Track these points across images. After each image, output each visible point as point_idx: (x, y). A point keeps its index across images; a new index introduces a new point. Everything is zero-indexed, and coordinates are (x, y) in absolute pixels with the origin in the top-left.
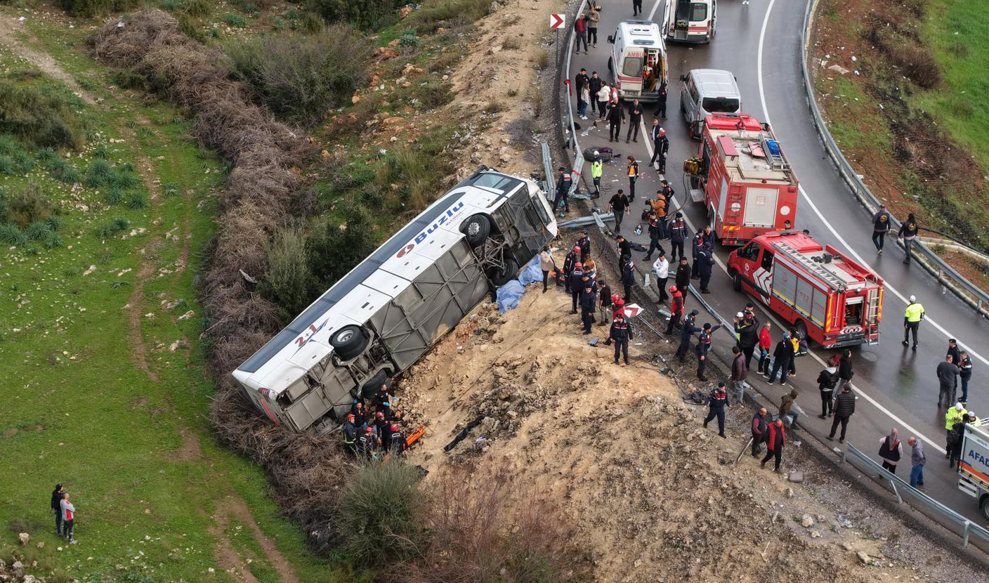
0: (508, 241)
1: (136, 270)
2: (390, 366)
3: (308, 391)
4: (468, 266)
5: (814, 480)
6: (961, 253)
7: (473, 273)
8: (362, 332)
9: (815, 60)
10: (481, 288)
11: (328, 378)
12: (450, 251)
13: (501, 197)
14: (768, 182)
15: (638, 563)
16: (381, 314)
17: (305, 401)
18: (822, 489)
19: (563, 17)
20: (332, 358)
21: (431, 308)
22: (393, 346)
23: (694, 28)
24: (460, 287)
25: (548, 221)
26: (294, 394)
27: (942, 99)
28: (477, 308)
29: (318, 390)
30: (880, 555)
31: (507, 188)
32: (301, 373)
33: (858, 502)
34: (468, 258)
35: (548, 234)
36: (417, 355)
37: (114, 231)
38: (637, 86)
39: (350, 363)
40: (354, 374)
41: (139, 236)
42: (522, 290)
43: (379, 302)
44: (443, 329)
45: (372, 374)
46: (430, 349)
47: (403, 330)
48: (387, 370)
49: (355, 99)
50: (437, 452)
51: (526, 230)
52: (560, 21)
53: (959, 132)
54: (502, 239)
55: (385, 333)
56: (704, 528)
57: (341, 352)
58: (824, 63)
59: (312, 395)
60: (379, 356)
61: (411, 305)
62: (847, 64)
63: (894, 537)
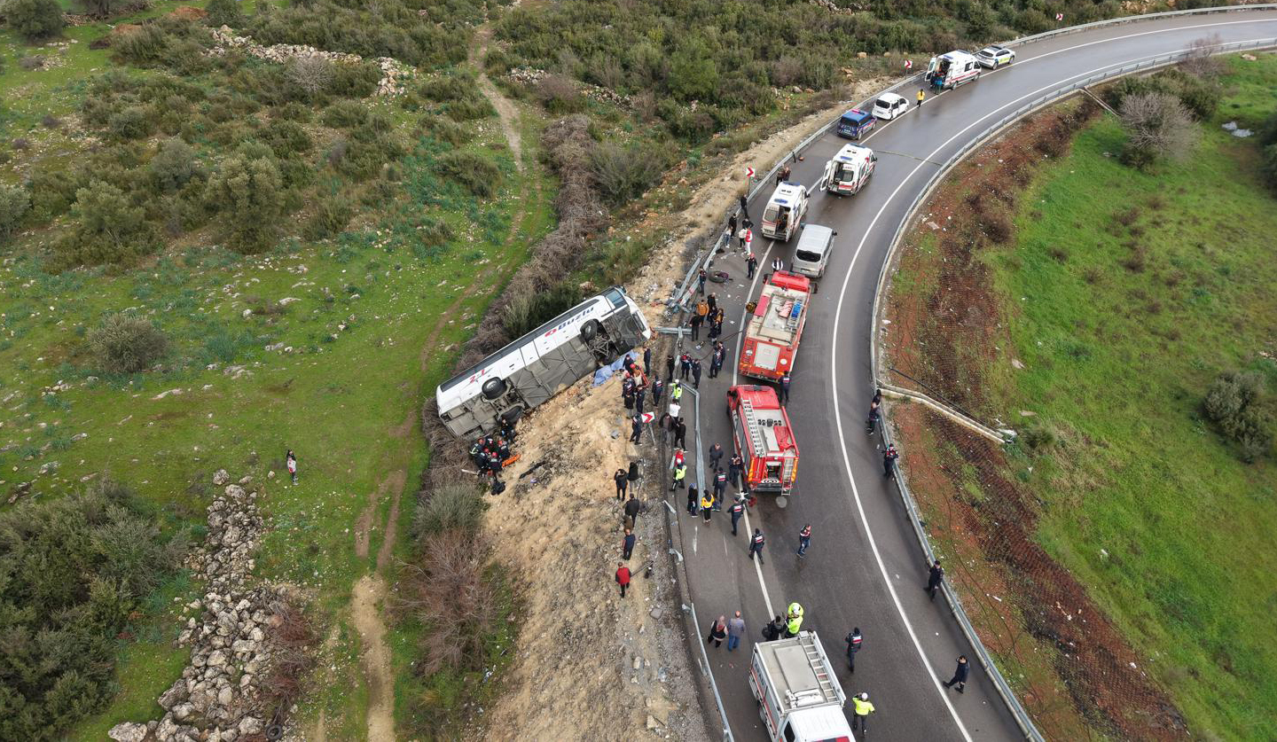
0: (612, 339)
1: (467, 288)
2: (522, 405)
3: (463, 414)
4: (582, 351)
5: (666, 622)
6: (922, 404)
7: (585, 356)
8: (502, 384)
9: (921, 215)
10: (591, 364)
11: (477, 408)
12: (569, 342)
13: (612, 311)
14: (774, 341)
15: (544, 635)
16: (516, 375)
17: (460, 420)
18: (666, 632)
19: (754, 170)
20: (480, 396)
21: (554, 374)
22: (525, 394)
23: (843, 186)
24: (575, 363)
25: (644, 329)
26: (453, 415)
27: (1004, 254)
28: (585, 378)
29: (469, 414)
30: (666, 722)
31: (617, 306)
32: (459, 403)
33: (679, 659)
34: (583, 347)
35: (643, 337)
36: (543, 400)
37: (472, 259)
38: (773, 228)
39: (492, 402)
40: (497, 407)
41: (484, 265)
42: (611, 373)
43: (519, 366)
44: (562, 387)
45: (508, 409)
46: (553, 397)
47: (533, 385)
48: (520, 408)
49: (644, 195)
51: (627, 333)
52: (752, 173)
53: (1001, 282)
54: (608, 338)
55: (519, 386)
56: (584, 630)
57: (488, 394)
58: (924, 220)
59: (465, 417)
60: (512, 399)
61: (539, 371)
62: (941, 223)
63: (684, 707)
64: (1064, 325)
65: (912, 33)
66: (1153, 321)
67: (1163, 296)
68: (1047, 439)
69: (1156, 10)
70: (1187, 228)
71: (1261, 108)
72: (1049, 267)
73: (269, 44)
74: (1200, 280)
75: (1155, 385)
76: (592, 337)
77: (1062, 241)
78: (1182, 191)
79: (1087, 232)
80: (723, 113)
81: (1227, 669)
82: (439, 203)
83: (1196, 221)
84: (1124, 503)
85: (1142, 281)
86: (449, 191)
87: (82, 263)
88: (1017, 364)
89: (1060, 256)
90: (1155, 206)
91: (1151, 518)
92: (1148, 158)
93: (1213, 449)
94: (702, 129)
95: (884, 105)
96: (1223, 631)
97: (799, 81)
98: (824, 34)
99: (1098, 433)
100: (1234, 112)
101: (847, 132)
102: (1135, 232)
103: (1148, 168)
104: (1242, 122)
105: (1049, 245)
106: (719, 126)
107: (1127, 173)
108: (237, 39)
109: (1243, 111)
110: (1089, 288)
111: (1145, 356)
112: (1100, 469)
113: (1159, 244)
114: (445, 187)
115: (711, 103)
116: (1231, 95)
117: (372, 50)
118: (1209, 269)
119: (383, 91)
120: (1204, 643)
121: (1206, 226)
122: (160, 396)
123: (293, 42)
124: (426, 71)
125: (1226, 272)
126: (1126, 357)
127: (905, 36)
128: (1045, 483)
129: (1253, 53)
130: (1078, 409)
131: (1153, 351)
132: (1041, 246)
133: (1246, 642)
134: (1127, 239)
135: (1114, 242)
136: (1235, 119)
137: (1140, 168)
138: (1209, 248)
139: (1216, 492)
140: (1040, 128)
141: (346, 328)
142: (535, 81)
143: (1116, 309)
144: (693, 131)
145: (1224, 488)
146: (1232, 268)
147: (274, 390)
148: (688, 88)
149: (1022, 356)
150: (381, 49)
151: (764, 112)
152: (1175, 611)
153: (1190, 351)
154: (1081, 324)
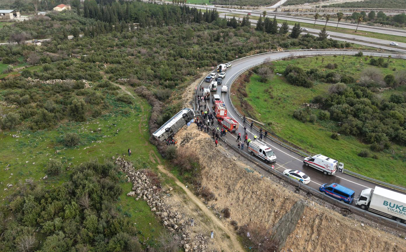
0: (189, 117)
1: (140, 120)
2: (173, 133)
3: (162, 136)
4: (183, 120)
8: (169, 129)
9: (230, 93)
10: (185, 123)
11: (165, 135)
12: (181, 118)
14: (223, 110)
15: (205, 160)
17: (162, 138)
18: (230, 150)
19: (197, 88)
20: (165, 132)
21: (178, 126)
22: (173, 131)
23: (214, 89)
24: (182, 123)
25: (194, 115)
27: (248, 99)
28: (185, 126)
30: (237, 159)
31: (188, 110)
32: (161, 134)
33: (235, 152)
36: (176, 132)
37: (137, 115)
40: (168, 134)
41: (141, 116)
42: (190, 123)
43: (172, 125)
44: (180, 128)
45: (171, 134)
46: (178, 131)
47: (175, 129)
49: (169, 98)
50: (179, 144)
51: (191, 116)
53: (250, 103)
55: (172, 129)
57: (167, 131)
58: (232, 94)
60: (171, 132)
61: (176, 125)
62: (235, 94)
63: (239, 157)
64: (265, 108)
65: (208, 63)
66: (279, 106)
67: (279, 101)
68: (271, 123)
69: (253, 54)
70: (278, 91)
71: (282, 70)
72: (257, 100)
73: (46, 80)
74: (284, 99)
75: (284, 114)
76: (185, 117)
77: (257, 95)
78: (274, 85)
79: (261, 94)
80: (176, 82)
81: (313, 147)
82: (121, 107)
83: (279, 90)
84: (287, 130)
85: (274, 100)
86: (122, 104)
87: (40, 129)
88: (260, 114)
89: (258, 98)
90: (271, 88)
91: (293, 132)
92: (266, 80)
93: (298, 121)
94: (173, 85)
95: (212, 75)
96: (310, 143)
97: (188, 74)
98: (188, 65)
99: (278, 122)
100: (277, 71)
101: (208, 81)
102: (269, 93)
103: (267, 82)
104: (279, 73)
105: (255, 96)
106: (176, 85)
107: (263, 84)
108: (36, 80)
109: (279, 71)
110: (266, 102)
111: (280, 111)
112: (282, 127)
113: (274, 94)
114: (120, 104)
115: (171, 81)
116: (275, 68)
117: (78, 78)
118: (285, 97)
119: (87, 87)
120: (308, 145)
121: (281, 90)
122: (85, 148)
123: (54, 79)
124: (94, 82)
125: (288, 97)
126: (278, 111)
127: (206, 63)
128: (274, 130)
129: (276, 61)
130: (274, 119)
131: (282, 110)
132: (254, 97)
133: (314, 144)
134: (268, 94)
135: (266, 95)
136: (278, 73)
137: (265, 82)
138: (283, 93)
139: (301, 127)
140: (243, 77)
141: (119, 131)
142: (125, 81)
143: (272, 105)
144: (171, 86)
145: (302, 126)
146: (289, 96)
147: (111, 143)
148: (166, 78)
149: (260, 113)
150: (80, 78)
151: (185, 81)
152: (302, 142)
153: (288, 109)
154: (268, 108)
